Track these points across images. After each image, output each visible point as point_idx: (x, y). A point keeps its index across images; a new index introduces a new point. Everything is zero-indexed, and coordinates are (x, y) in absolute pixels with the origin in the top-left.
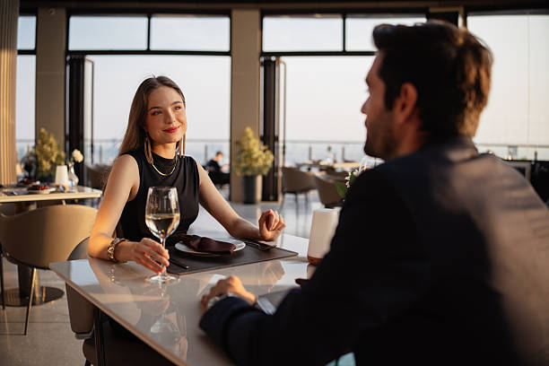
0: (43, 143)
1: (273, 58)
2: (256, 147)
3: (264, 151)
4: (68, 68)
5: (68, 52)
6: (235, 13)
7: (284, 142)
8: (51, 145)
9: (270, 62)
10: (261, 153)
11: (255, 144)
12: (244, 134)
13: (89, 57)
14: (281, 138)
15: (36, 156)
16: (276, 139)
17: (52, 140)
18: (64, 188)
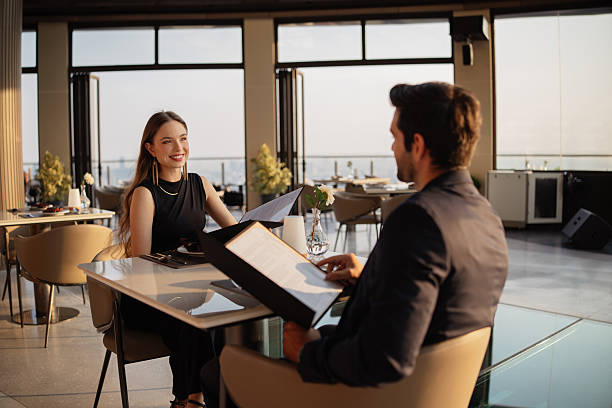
0: (48, 167)
1: (289, 70)
2: (273, 165)
3: (282, 168)
4: (72, 85)
5: (72, 69)
6: (247, 23)
7: (303, 157)
8: (56, 169)
9: (286, 74)
10: (279, 170)
11: (271, 162)
12: (260, 151)
13: (93, 74)
14: (300, 154)
15: (41, 181)
16: (295, 155)
17: (57, 162)
18: (78, 210)
